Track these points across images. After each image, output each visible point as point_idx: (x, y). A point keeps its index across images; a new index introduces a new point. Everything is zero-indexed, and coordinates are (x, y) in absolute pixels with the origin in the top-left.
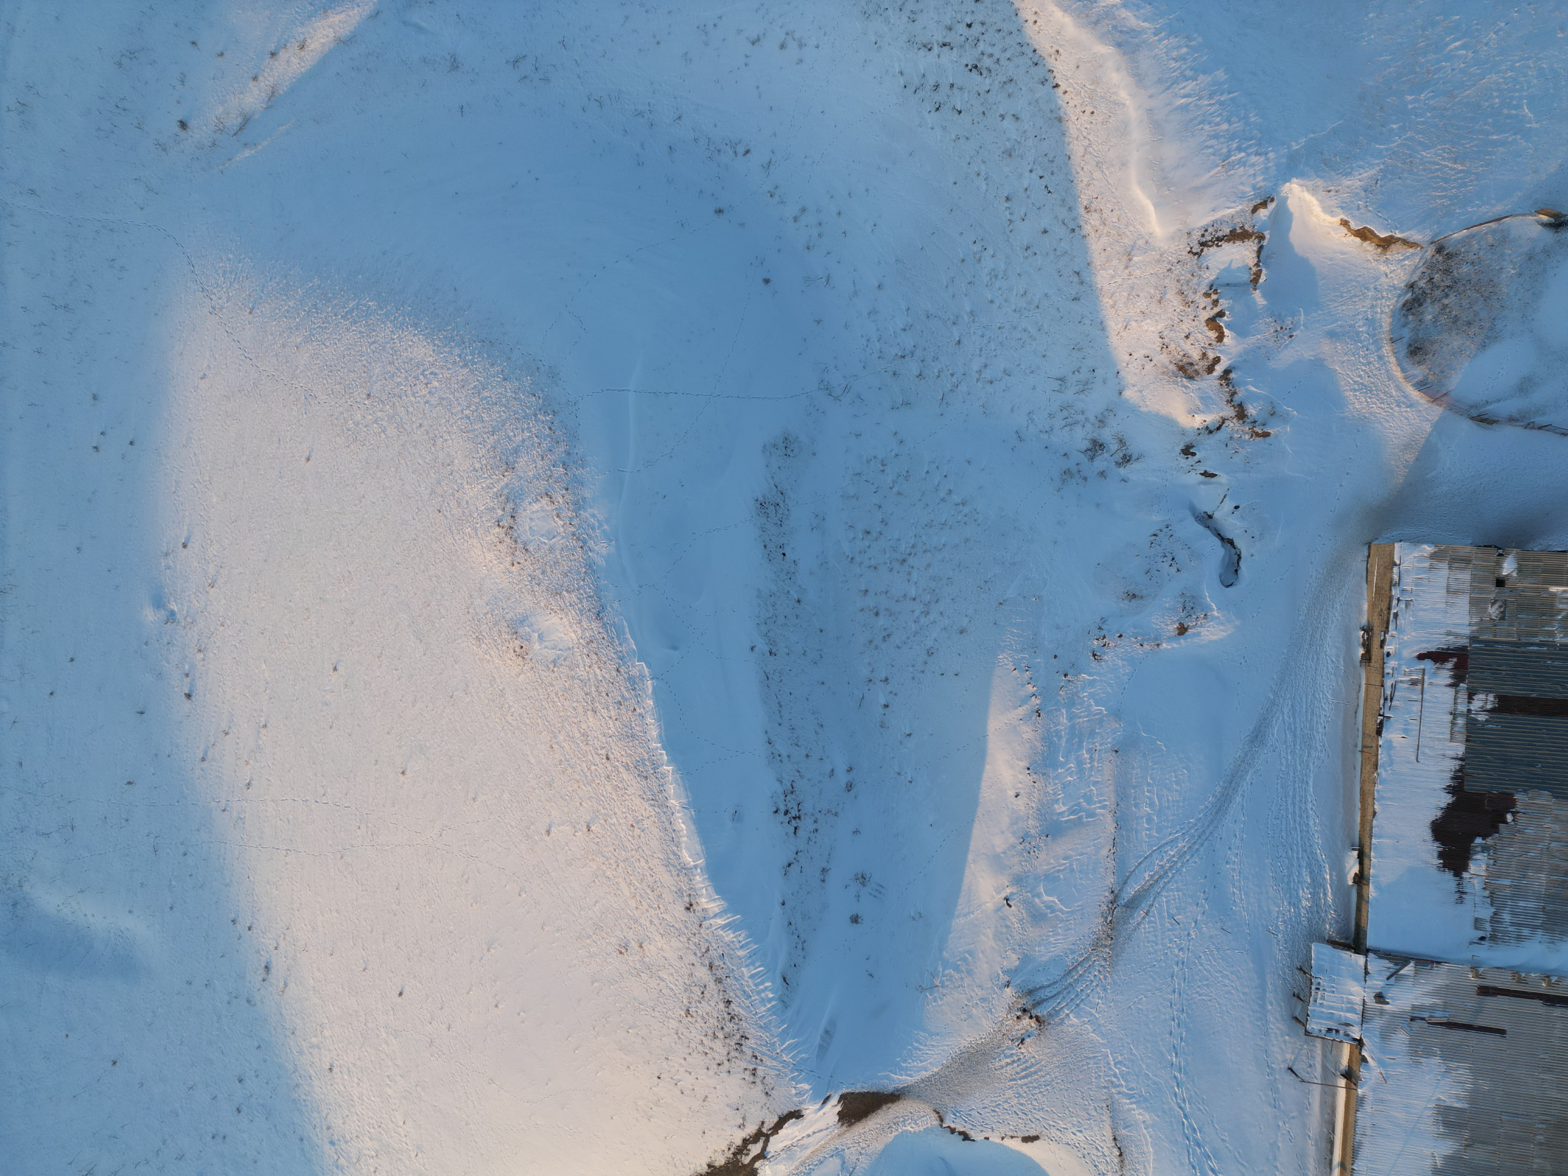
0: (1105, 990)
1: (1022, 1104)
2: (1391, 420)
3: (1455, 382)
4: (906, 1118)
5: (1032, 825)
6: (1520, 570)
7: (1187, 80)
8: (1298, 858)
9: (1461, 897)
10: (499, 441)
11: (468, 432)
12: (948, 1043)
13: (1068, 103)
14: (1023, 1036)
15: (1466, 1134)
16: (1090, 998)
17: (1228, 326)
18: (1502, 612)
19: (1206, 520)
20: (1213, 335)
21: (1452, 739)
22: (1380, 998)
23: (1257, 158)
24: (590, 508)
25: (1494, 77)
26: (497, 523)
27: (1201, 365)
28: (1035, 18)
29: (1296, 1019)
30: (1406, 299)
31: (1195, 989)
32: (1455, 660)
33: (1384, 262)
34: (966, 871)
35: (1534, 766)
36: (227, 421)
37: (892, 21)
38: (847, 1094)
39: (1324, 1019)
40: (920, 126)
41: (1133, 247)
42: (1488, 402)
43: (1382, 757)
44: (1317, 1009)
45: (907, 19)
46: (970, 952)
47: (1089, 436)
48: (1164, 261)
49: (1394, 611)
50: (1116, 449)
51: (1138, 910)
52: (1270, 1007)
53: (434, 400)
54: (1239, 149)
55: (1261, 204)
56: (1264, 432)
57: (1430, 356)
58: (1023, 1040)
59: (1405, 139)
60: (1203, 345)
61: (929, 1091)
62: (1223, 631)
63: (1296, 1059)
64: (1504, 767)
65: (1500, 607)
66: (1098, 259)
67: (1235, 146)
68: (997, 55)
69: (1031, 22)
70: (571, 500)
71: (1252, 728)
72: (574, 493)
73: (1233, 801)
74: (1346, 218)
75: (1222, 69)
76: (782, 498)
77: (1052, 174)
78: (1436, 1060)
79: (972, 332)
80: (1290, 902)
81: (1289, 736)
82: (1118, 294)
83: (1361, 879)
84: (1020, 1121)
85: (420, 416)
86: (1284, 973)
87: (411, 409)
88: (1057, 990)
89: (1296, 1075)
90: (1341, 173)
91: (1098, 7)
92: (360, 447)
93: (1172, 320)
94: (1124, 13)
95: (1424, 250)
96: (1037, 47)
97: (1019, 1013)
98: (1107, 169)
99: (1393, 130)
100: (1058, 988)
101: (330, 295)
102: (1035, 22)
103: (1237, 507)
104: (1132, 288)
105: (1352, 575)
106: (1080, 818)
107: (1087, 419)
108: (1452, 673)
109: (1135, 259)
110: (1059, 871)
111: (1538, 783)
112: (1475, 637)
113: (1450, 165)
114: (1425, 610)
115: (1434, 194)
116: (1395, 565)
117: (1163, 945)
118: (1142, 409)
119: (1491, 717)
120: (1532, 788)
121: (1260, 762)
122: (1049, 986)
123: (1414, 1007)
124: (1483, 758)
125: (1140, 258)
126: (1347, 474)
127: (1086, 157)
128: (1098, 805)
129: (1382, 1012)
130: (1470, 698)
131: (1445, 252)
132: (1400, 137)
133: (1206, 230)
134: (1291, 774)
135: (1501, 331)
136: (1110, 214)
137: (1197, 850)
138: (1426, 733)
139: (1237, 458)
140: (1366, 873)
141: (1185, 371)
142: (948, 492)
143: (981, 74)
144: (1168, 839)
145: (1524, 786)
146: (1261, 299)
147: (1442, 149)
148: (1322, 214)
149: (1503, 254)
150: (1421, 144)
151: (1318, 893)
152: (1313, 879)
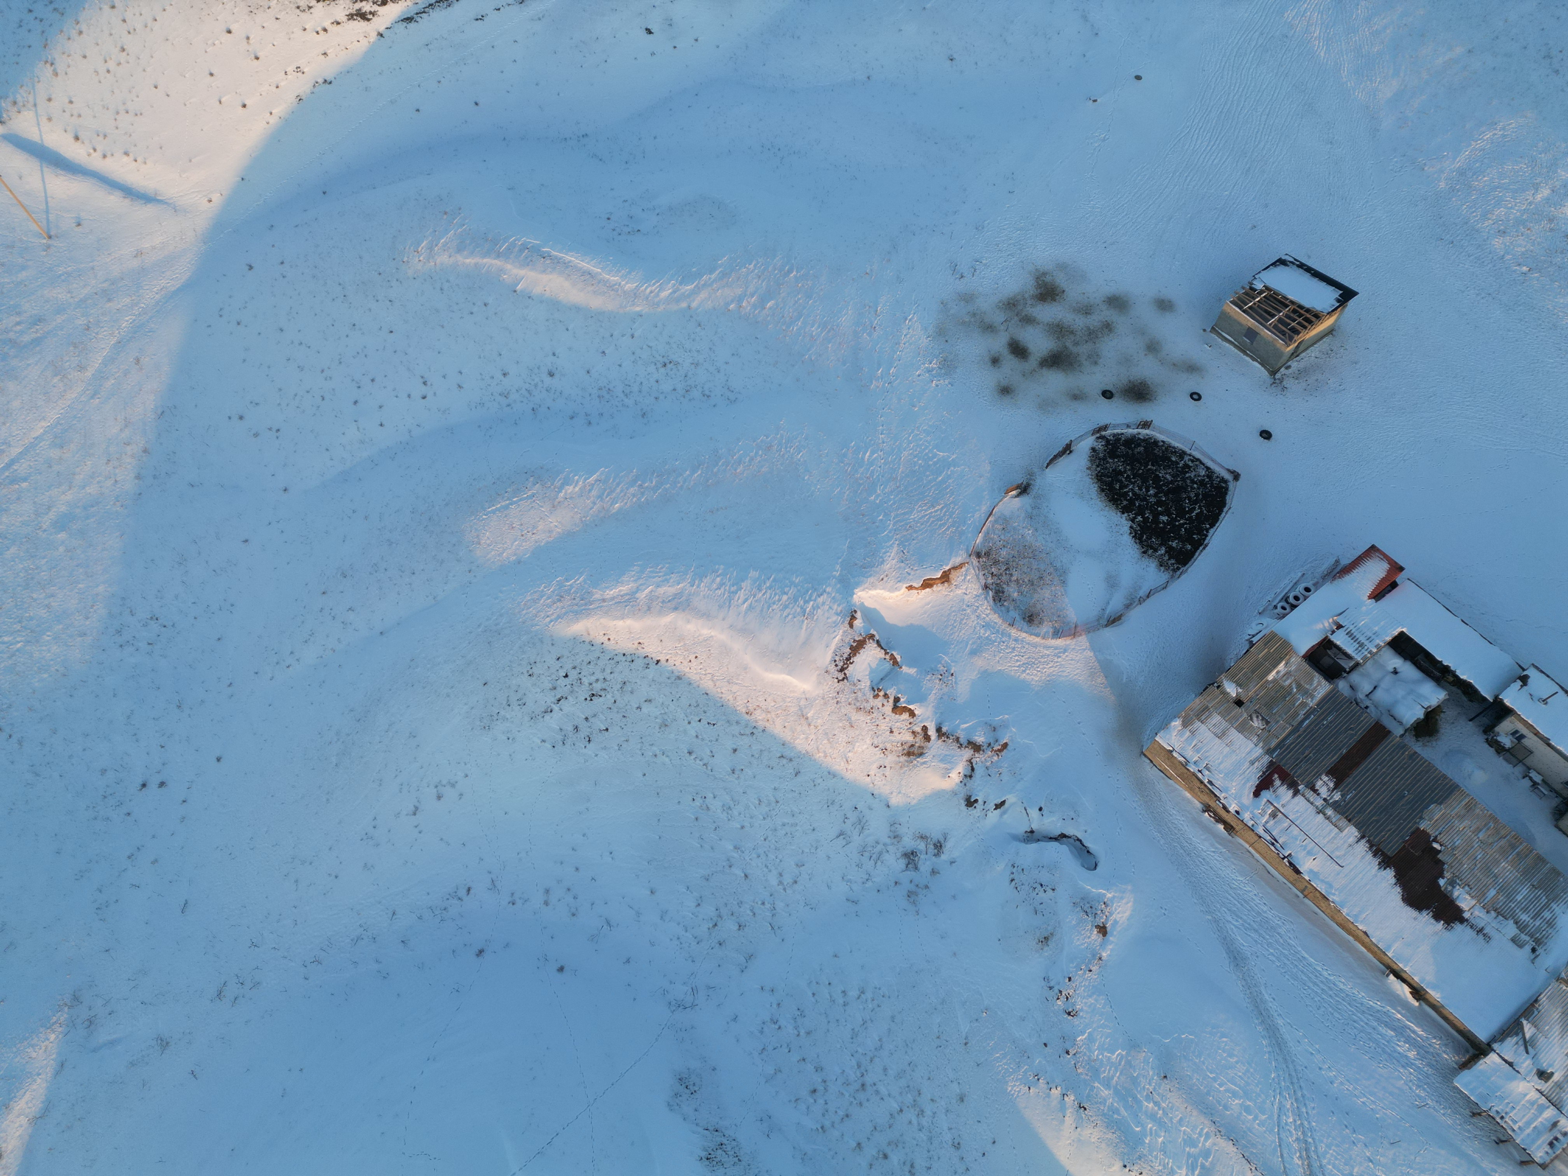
2: (1064, 669)
3: (1072, 615)
6: (1239, 684)
7: (736, 593)
8: (1366, 1024)
9: (1484, 935)
13: (675, 665)
17: (909, 703)
18: (1262, 720)
19: (1031, 836)
20: (905, 716)
21: (1341, 830)
22: (1543, 1075)
23: (822, 597)
25: (906, 453)
27: (919, 741)
28: (606, 637)
29: (1522, 1163)
30: (991, 596)
32: (1276, 776)
33: (956, 588)
35: (1404, 797)
37: (508, 717)
39: (1539, 1139)
40: (586, 761)
41: (801, 709)
42: (1103, 610)
43: (1321, 888)
44: (1522, 1136)
45: (519, 707)
47: (899, 855)
48: (828, 701)
49: (1206, 781)
50: (924, 846)
54: (807, 602)
55: (851, 619)
56: (1002, 745)
57: (1041, 614)
59: (894, 518)
60: (906, 728)
62: (1127, 903)
64: (1391, 816)
65: (1257, 717)
66: (787, 736)
67: (802, 603)
68: (601, 677)
69: (606, 641)
71: (1225, 955)
73: (1280, 1028)
74: (908, 585)
75: (751, 570)
76: (720, 1134)
77: (705, 712)
79: (748, 860)
80: (1403, 1066)
81: (1252, 935)
82: (821, 746)
83: (1418, 993)
86: (1469, 1131)
90: (878, 565)
91: (642, 600)
93: (871, 730)
94: (661, 590)
95: (970, 563)
96: (624, 651)
98: (738, 679)
99: (881, 520)
102: (609, 639)
103: (1040, 809)
104: (826, 734)
105: (1156, 783)
106: (1203, 1167)
107: (885, 845)
108: (1286, 786)
109: (809, 715)
111: (1420, 804)
112: (1268, 750)
113: (933, 510)
114: (1222, 762)
115: (941, 531)
116: (1172, 751)
118: (912, 804)
119: (1341, 791)
120: (1422, 811)
121: (1259, 976)
124: (1372, 823)
125: (812, 712)
126: (1079, 723)
127: (717, 684)
128: (1202, 1139)
129: (1559, 1085)
130: (1315, 791)
131: (983, 554)
132: (890, 520)
133: (835, 661)
134: (1288, 962)
135: (1062, 566)
136: (766, 703)
137: (1303, 1096)
138: (1322, 842)
139: (1005, 777)
140: (1415, 985)
141: (913, 754)
142: (843, 994)
143: (600, 696)
144: (1276, 1111)
145: (1416, 815)
146: (911, 670)
147: (919, 507)
148: (892, 594)
149: (1014, 528)
150: (904, 514)
151: (1409, 1036)
152: (1394, 1029)
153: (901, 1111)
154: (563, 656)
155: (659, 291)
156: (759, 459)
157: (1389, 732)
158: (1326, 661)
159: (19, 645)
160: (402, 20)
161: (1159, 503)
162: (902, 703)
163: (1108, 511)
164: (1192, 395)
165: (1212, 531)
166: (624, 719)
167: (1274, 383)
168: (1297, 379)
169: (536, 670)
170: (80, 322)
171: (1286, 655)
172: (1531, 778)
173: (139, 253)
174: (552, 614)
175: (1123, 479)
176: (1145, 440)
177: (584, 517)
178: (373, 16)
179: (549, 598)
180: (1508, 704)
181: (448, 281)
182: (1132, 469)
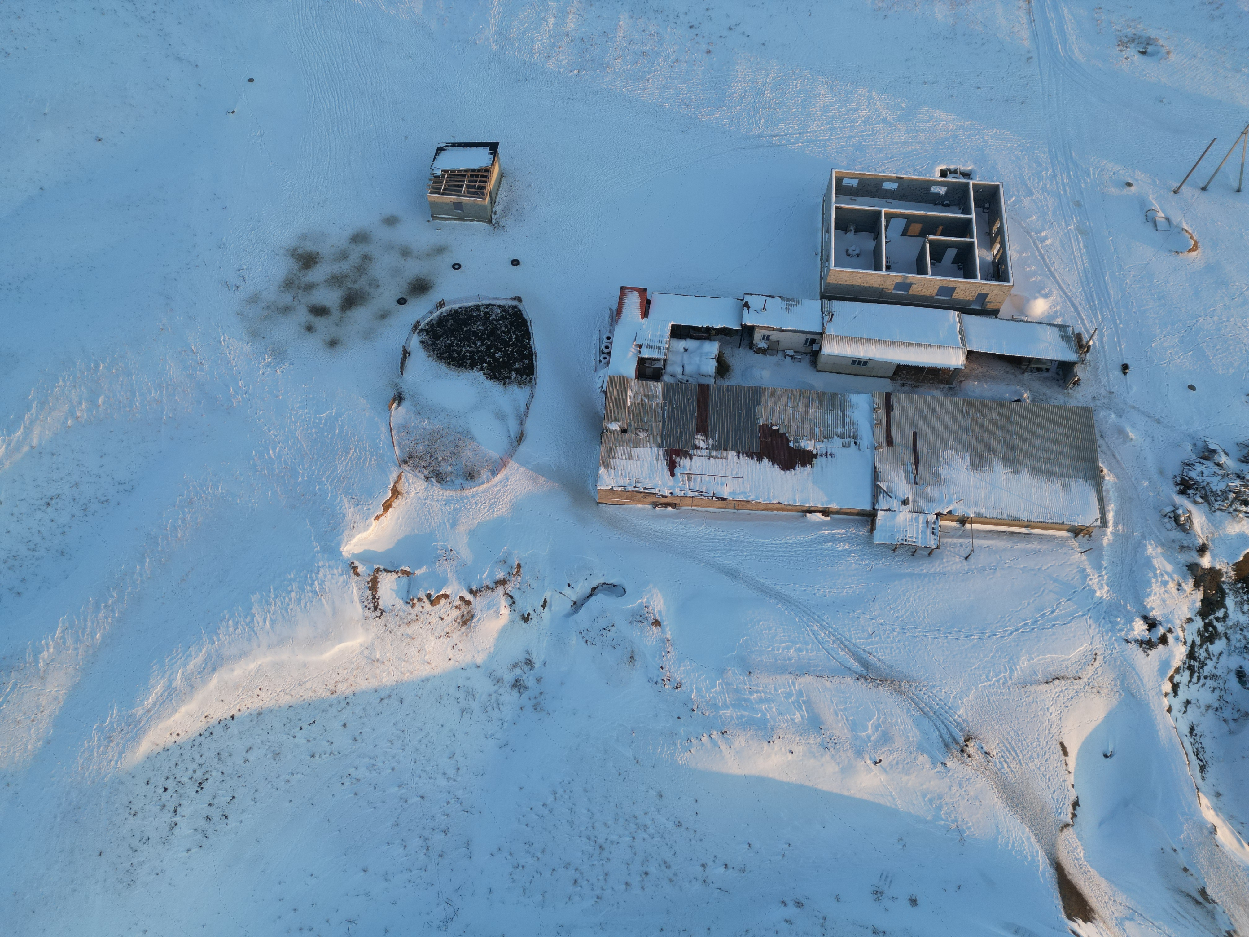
0: (934, 687)
1: (1038, 756)
2: (516, 491)
3: (494, 454)
4: (1074, 857)
5: (814, 740)
6: (617, 421)
7: (253, 621)
8: (816, 550)
9: (830, 455)
12: (1003, 818)
13: (248, 708)
14: (983, 753)
15: (986, 455)
16: (942, 698)
17: (438, 591)
18: (643, 431)
19: (577, 606)
20: (443, 601)
21: (726, 458)
22: (905, 502)
23: (320, 573)
25: (298, 432)
27: (464, 609)
28: (174, 736)
29: (930, 554)
30: (435, 482)
31: (921, 621)
32: (674, 456)
33: (408, 494)
34: (858, 797)
35: (741, 415)
37: (143, 859)
38: (1066, 913)
39: (927, 536)
40: (236, 833)
41: (368, 658)
42: (509, 437)
43: (741, 498)
44: (920, 541)
45: (145, 845)
46: (924, 796)
47: (509, 690)
48: (383, 636)
49: (642, 490)
50: (520, 670)
51: (869, 661)
52: (925, 571)
54: (312, 585)
55: (354, 571)
56: (517, 568)
57: (475, 468)
58: (986, 753)
59: (327, 481)
60: (449, 608)
61: (1046, 836)
62: (657, 595)
63: (958, 555)
64: (743, 430)
65: (640, 431)
66: (374, 683)
67: (309, 588)
68: (196, 766)
69: (177, 738)
71: (726, 578)
73: (781, 591)
74: (374, 517)
75: (252, 596)
77: (300, 720)
78: (941, 470)
79: (415, 786)
80: (848, 556)
81: (730, 554)
82: (402, 669)
83: (825, 512)
84: (1052, 758)
86: (899, 561)
88: (941, 724)
89: (969, 555)
90: (342, 520)
91: (180, 686)
93: (428, 630)
94: (191, 666)
95: (404, 471)
96: (198, 733)
97: (965, 755)
98: (305, 677)
99: (319, 489)
100: (938, 723)
102: (178, 735)
103: (569, 585)
104: (400, 658)
105: (618, 514)
106: (804, 702)
107: (496, 692)
108: (683, 458)
109: (378, 657)
110: (847, 720)
111: (751, 412)
112: (659, 445)
113: (350, 456)
114: (642, 472)
115: (367, 465)
116: (612, 488)
117: (892, 643)
118: (492, 652)
119: (711, 437)
120: (754, 415)
121: (750, 573)
122: (939, 731)
123: (908, 482)
124: (737, 442)
125: (378, 653)
126: (550, 516)
127: (293, 694)
128: (792, 688)
129: (915, 501)
130: (699, 448)
131: (408, 459)
132: (325, 484)
133: (366, 607)
134: (757, 553)
135: (463, 429)
136: (340, 675)
137: (818, 616)
138: (722, 473)
139: (534, 585)
140: (821, 509)
141: (467, 620)
142: (545, 806)
143: (207, 779)
144: (813, 637)
145: (754, 420)
146: (422, 570)
147: (339, 460)
148: (369, 532)
149: (414, 427)
150: (332, 472)
151: (839, 538)
152: (830, 541)
153: (634, 838)
154: (150, 778)
157: (708, 385)
158: (649, 371)
161: (489, 347)
162: (434, 595)
163: (463, 374)
164: (453, 267)
165: (531, 342)
167: (495, 228)
168: (506, 216)
169: (135, 808)
171: (627, 384)
172: (788, 355)
174: (113, 756)
175: (456, 348)
176: (448, 315)
177: (76, 665)
179: (99, 748)
180: (749, 324)
182: (456, 338)
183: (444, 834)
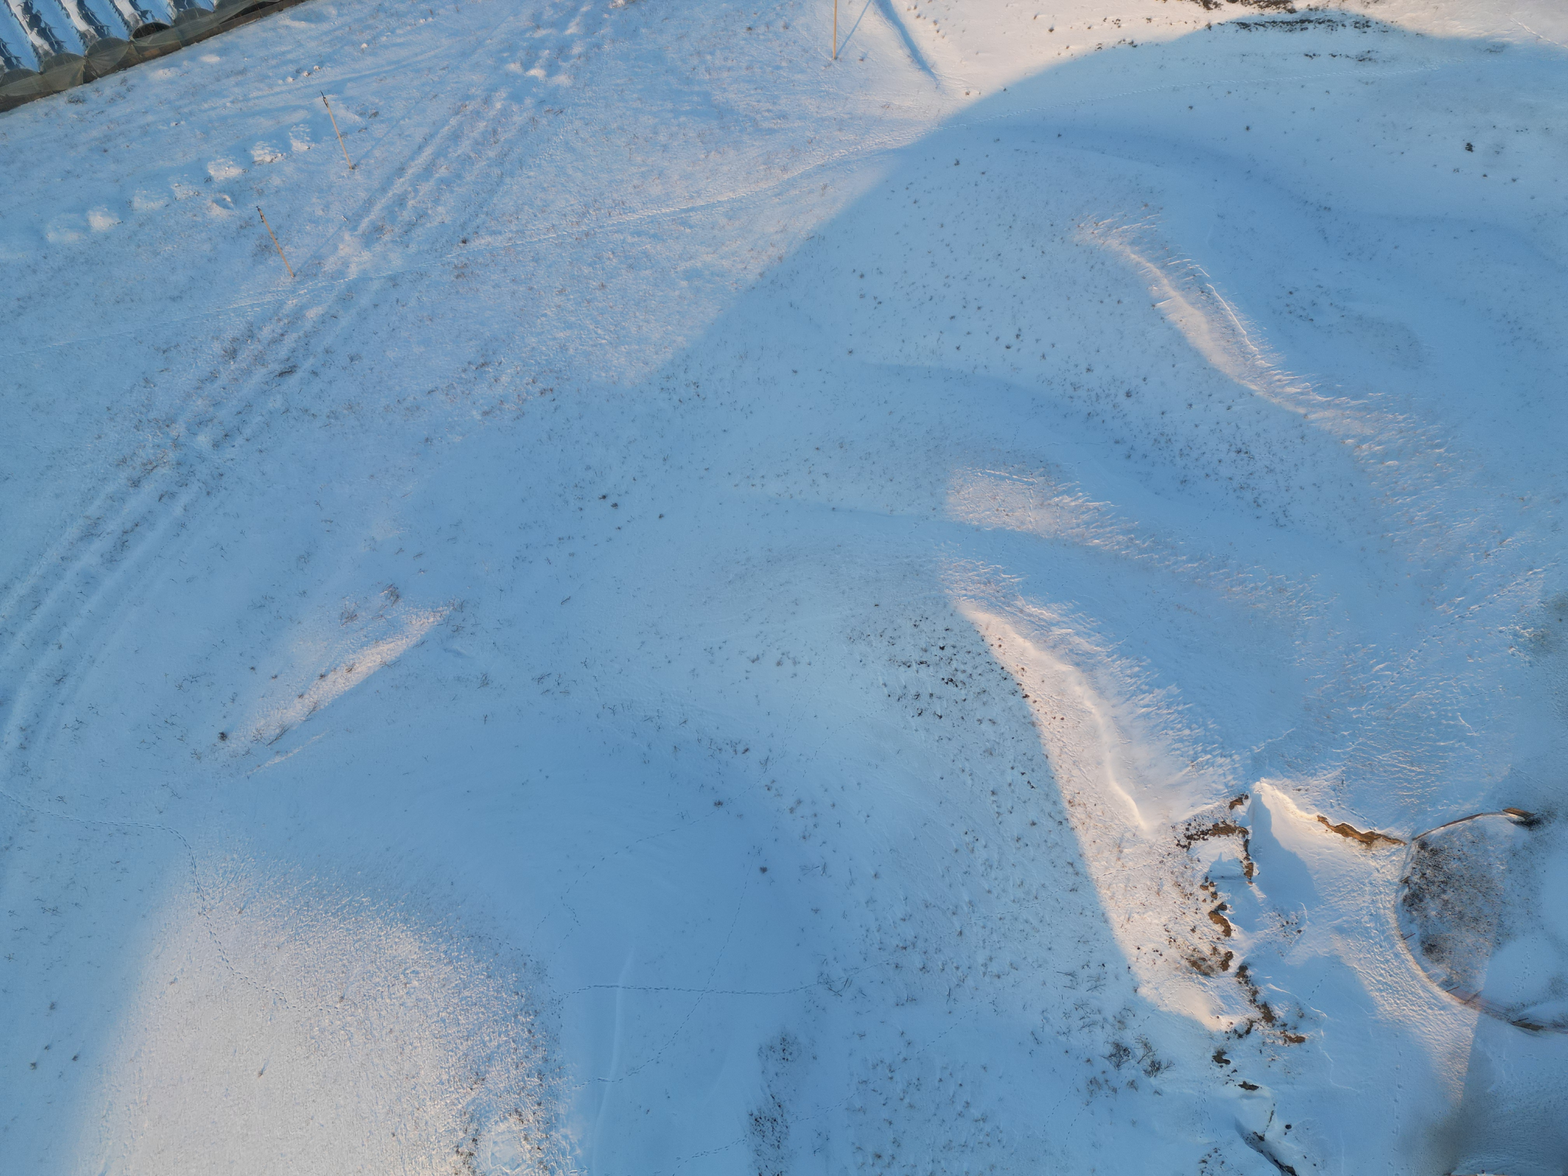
2: (1427, 1024)
3: (1481, 981)
7: (1144, 693)
10: (473, 1047)
11: (441, 1037)
13: (1038, 710)
17: (1233, 920)
19: (1257, 1141)
20: (1219, 928)
23: (1223, 759)
24: (563, 1127)
25: (1424, 694)
26: (455, 1149)
27: (1214, 961)
28: (999, 643)
30: (1404, 894)
33: (1372, 857)
36: (185, 1031)
37: (874, 644)
40: (905, 728)
41: (1122, 839)
42: (1524, 1005)
45: (887, 643)
47: (1111, 1040)
48: (1154, 853)
50: (1142, 1055)
53: (410, 1002)
54: (1205, 752)
55: (1236, 801)
56: (1297, 1037)
57: (1446, 954)
59: (1359, 744)
60: (1211, 939)
66: (1089, 851)
67: (1200, 748)
68: (969, 671)
69: (996, 646)
70: (542, 1117)
72: (547, 1109)
74: (1322, 815)
75: (1174, 685)
76: (780, 1111)
77: (1033, 771)
79: (973, 922)
82: (1114, 885)
85: (393, 1020)
87: (384, 1013)
90: (1306, 774)
91: (1054, 635)
92: (321, 1058)
93: (1175, 912)
94: (1077, 640)
95: (1408, 846)
96: (1004, 666)
98: (1084, 767)
99: (1344, 736)
101: (325, 892)
102: (1000, 646)
103: (1288, 1127)
104: (1128, 880)
107: (1105, 1019)
109: (1125, 850)
113: (1408, 768)
115: (1401, 793)
118: (1161, 1009)
125: (1131, 850)
126: (1399, 1087)
127: (1062, 756)
131: (1429, 849)
132: (1353, 743)
133: (1190, 825)
135: (1511, 928)
136: (1094, 808)
139: (1276, 1068)
141: (1199, 967)
143: (957, 686)
146: (1259, 893)
147: (1396, 753)
148: (1298, 811)
149: (1486, 851)
150: (1374, 748)
154: (952, 631)
155: (1286, 384)
156: (1263, 592)
159: (604, 341)
160: (1238, 23)
162: (1226, 915)
166: (961, 720)
169: (923, 625)
170: (809, 135)
173: (887, 106)
174: (971, 591)
177: (1060, 531)
178: (1216, 7)
179: (978, 575)
181: (1103, 264)
183: (921, 967)
